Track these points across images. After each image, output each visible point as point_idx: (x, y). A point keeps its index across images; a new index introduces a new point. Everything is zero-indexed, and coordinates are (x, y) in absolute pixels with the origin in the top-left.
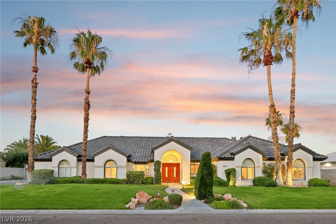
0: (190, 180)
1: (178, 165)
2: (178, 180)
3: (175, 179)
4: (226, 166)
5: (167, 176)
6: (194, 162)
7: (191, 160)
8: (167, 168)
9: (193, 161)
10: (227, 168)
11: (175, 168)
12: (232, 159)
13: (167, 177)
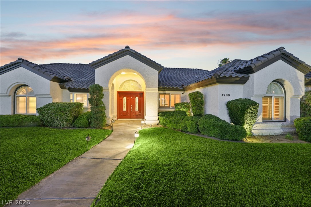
0: (157, 118)
1: (141, 95)
2: (141, 115)
3: (137, 113)
4: (229, 95)
5: (125, 109)
6: (165, 91)
7: (159, 88)
8: (125, 99)
9: (163, 90)
10: (230, 99)
11: (137, 99)
12: (243, 81)
13: (125, 111)
